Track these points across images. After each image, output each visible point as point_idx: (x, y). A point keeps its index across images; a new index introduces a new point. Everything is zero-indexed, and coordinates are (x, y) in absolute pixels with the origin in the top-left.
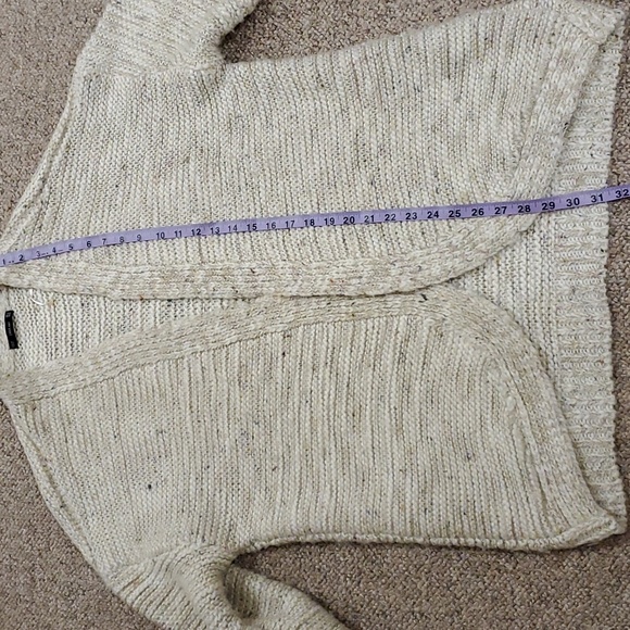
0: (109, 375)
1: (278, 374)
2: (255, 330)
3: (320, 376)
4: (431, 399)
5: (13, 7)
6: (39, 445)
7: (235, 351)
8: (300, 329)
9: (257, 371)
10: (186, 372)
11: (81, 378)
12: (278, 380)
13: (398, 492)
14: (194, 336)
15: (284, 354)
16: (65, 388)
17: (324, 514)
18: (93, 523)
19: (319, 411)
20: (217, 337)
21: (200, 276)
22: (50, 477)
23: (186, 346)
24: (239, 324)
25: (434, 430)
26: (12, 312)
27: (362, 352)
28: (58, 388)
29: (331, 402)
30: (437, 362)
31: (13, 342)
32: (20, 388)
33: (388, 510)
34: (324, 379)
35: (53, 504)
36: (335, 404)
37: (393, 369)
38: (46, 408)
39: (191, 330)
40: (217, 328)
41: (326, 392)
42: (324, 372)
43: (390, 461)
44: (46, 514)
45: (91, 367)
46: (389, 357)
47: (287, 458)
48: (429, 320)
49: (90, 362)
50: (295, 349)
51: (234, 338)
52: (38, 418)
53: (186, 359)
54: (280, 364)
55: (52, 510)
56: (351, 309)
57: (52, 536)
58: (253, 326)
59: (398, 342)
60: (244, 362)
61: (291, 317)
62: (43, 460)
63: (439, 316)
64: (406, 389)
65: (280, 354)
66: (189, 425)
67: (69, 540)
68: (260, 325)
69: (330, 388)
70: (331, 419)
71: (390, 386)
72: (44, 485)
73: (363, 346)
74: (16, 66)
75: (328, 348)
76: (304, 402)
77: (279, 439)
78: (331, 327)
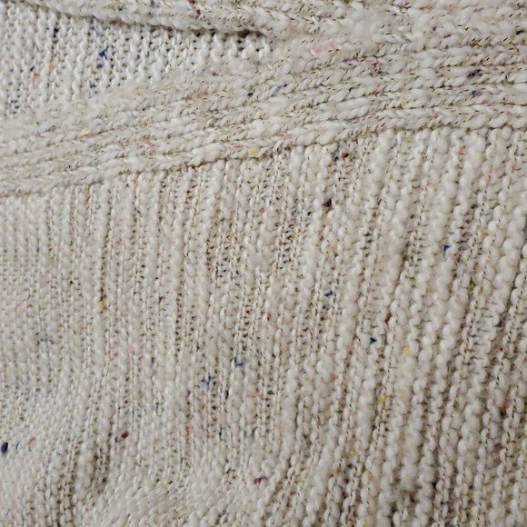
1: (307, 253)
2: (263, 137)
3: (421, 279)
7: (212, 180)
8: (383, 141)
9: (255, 242)
10: (102, 215)
12: (304, 270)
14: (126, 133)
15: (328, 204)
20: (175, 142)
23: (111, 152)
24: (227, 116)
29: (441, 360)
34: (430, 290)
36: (451, 367)
39: (123, 118)
40: (175, 121)
41: (430, 328)
42: (432, 271)
47: (296, 468)
50: (360, 191)
51: (212, 150)
53: (106, 185)
54: (313, 228)
58: (258, 126)
60: (225, 212)
61: (358, 105)
65: (318, 203)
66: (97, 335)
68: (276, 123)
69: (445, 318)
70: (436, 403)
75: (454, 202)
76: (364, 338)
77: (287, 415)
78: (476, 141)
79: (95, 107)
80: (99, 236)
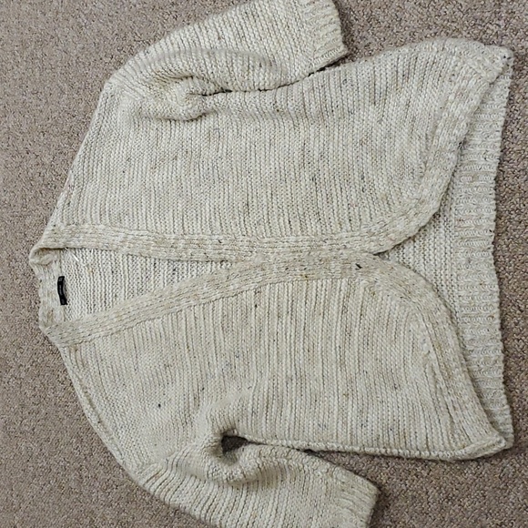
0: (128, 325)
1: (252, 320)
2: (234, 290)
3: (284, 322)
4: (367, 341)
5: (60, 48)
6: (80, 377)
7: (220, 304)
8: (268, 287)
9: (236, 320)
10: (183, 321)
11: (109, 327)
12: (252, 325)
13: (342, 411)
14: (188, 295)
15: (256, 306)
16: (98, 335)
17: (287, 425)
18: (122, 434)
19: (284, 347)
20: (206, 295)
21: (181, 244)
22: (90, 401)
23: (183, 302)
24: (222, 285)
25: (368, 366)
26: (63, 277)
27: (314, 303)
28: (93, 335)
29: (292, 341)
30: (370, 314)
31: (64, 300)
32: (66, 335)
33: (335, 424)
34: (286, 324)
35: (93, 420)
36: (295, 343)
37: (338, 318)
38: (84, 349)
39: (187, 290)
41: (288, 334)
42: (286, 319)
43: (335, 387)
44: (89, 429)
45: (115, 320)
46: (334, 309)
47: (259, 381)
48: (364, 281)
49: (114, 316)
50: (264, 301)
51: (219, 296)
52: (79, 357)
54: (253, 313)
55: (92, 425)
56: (304, 273)
57: (94, 444)
58: (232, 287)
59: (342, 297)
60: (226, 313)
61: (260, 279)
62: (84, 388)
63: (372, 279)
64: (348, 333)
65: (253, 306)
66: (188, 360)
67: (106, 448)
68: (237, 286)
69: (291, 331)
70: (293, 354)
71: (336, 330)
72: (86, 406)
73: (314, 299)
74: (63, 92)
75: (288, 301)
76: (272, 341)
77: (254, 368)
78: (290, 285)
79: (176, 287)
80: (184, 328)
